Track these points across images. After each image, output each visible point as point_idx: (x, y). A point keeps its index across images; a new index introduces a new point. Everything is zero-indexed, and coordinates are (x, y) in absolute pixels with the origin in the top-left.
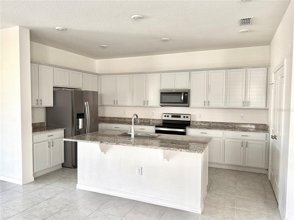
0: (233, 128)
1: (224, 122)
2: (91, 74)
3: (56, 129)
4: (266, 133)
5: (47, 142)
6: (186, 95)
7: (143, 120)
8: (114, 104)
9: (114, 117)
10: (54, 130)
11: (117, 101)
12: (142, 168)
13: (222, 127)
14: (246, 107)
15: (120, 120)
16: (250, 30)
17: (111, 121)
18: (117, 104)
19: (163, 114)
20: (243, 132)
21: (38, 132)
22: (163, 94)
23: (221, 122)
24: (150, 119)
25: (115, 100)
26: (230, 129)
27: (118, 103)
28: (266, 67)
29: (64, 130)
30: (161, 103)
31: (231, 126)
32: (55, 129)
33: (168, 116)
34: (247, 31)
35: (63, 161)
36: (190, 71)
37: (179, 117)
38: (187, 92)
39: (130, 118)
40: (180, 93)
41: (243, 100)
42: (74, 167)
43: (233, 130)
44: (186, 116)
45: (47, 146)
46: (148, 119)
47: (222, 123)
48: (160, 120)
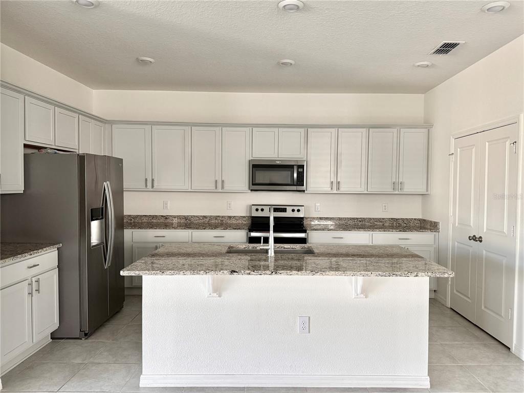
0: (371, 226)
1: (357, 217)
2: (94, 119)
3: (45, 249)
4: (434, 233)
5: (27, 282)
6: (300, 170)
7: (207, 220)
8: (146, 186)
9: (140, 216)
10: (40, 250)
11: (153, 180)
12: (309, 318)
13: (354, 226)
14: (397, 192)
15: (155, 221)
16: (433, 64)
17: (131, 223)
18: (153, 186)
19: (253, 206)
20: (400, 232)
21: (7, 260)
22: (257, 167)
23: (352, 217)
24: (223, 217)
25: (148, 179)
26: (368, 228)
27: (155, 184)
28: (426, 128)
29: (56, 249)
30: (253, 184)
31: (368, 224)
32: (42, 248)
33: (262, 210)
34: (428, 66)
35: (55, 324)
36: (307, 127)
37: (284, 210)
38: (304, 166)
39: (177, 216)
40: (291, 167)
41: (393, 181)
42: (86, 335)
43: (386, 231)
44: (296, 208)
45: (27, 294)
46: (218, 216)
47: (354, 219)
48: (244, 217)
